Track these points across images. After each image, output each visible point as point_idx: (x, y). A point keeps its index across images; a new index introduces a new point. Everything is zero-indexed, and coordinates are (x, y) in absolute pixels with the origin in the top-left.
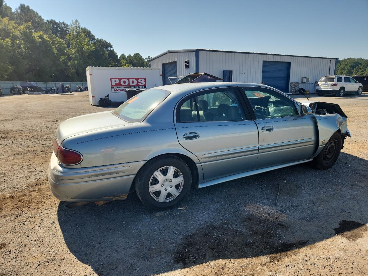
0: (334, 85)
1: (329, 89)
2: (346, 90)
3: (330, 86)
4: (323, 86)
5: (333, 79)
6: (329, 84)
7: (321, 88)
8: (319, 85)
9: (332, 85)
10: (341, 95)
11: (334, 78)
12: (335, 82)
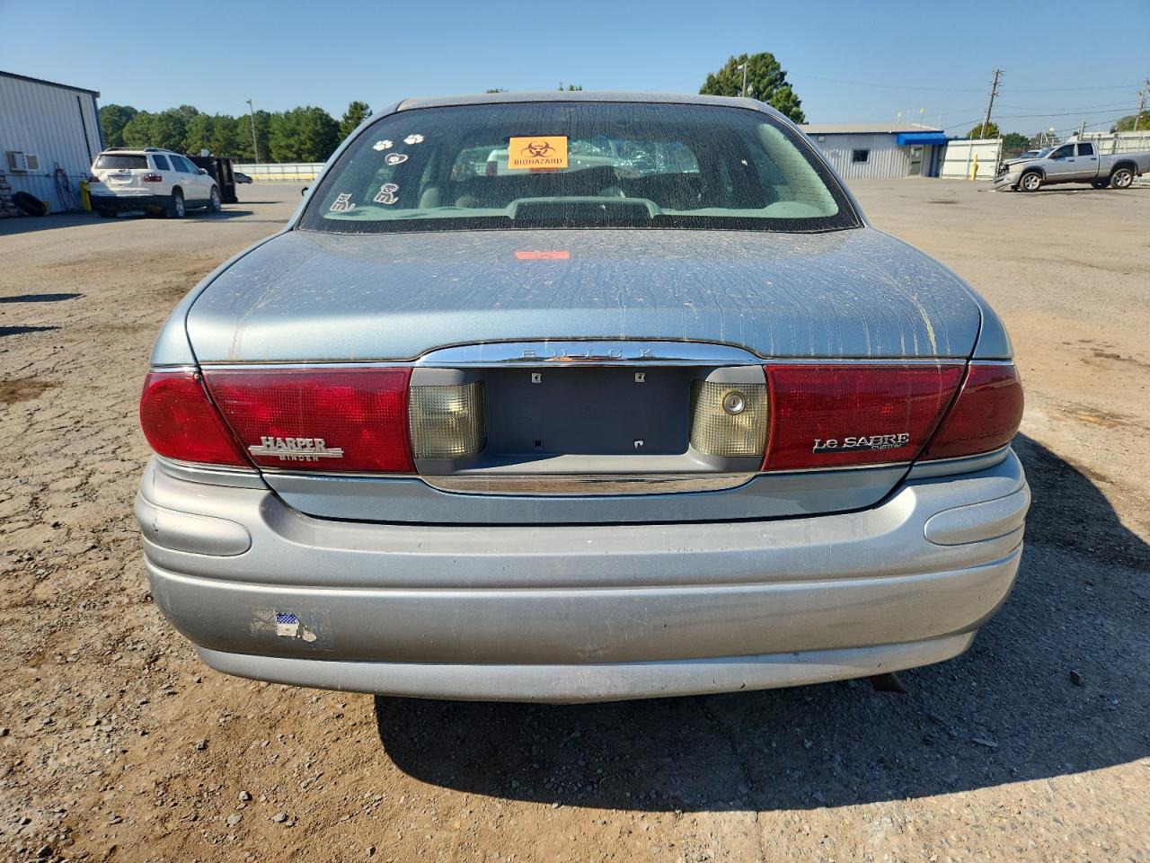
0: (154, 179)
1: (141, 192)
2: (186, 197)
3: (140, 183)
4: (114, 181)
5: (143, 160)
6: (135, 176)
7: (112, 189)
8: (98, 181)
9: (145, 180)
10: (181, 213)
11: (143, 157)
12: (151, 169)
